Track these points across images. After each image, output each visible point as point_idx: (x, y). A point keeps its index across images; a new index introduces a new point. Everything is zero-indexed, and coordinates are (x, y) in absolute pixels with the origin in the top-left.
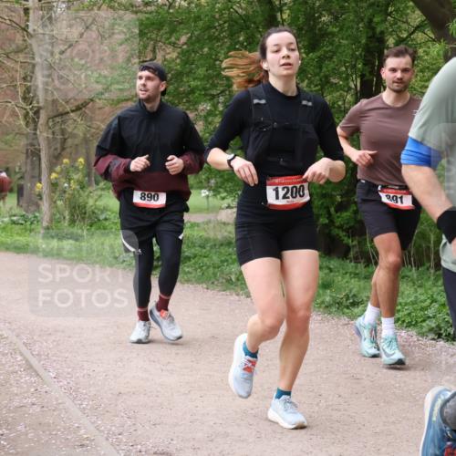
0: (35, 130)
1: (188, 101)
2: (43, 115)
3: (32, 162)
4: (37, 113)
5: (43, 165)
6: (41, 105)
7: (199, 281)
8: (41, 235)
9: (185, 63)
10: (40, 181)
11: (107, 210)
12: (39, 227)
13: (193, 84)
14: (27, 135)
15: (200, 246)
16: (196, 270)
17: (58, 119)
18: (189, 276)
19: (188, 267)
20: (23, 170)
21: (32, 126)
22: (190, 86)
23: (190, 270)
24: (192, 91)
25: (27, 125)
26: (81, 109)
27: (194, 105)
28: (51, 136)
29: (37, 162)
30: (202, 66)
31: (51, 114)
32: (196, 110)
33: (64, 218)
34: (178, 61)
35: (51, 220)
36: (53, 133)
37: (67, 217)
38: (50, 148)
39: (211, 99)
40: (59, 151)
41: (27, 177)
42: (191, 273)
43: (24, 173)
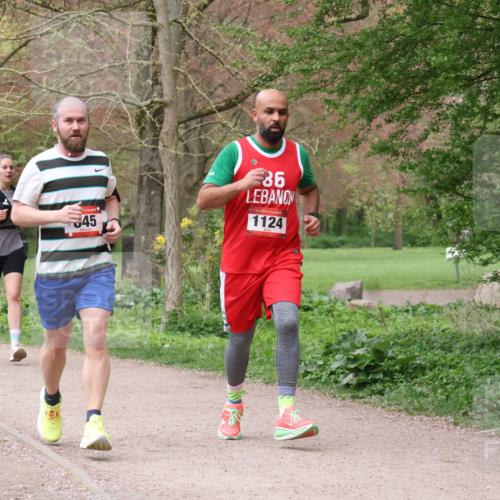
0: (156, 142)
1: (425, 91)
2: (169, 117)
3: (150, 198)
4: (159, 113)
5: (168, 204)
6: (166, 99)
7: (441, 409)
8: (162, 327)
9: (421, 22)
10: (162, 231)
12: (159, 312)
13: (435, 60)
14: (141, 152)
15: (443, 348)
16: (434, 390)
17: (194, 124)
18: (423, 400)
19: (420, 384)
20: (133, 211)
21: (149, 136)
22: (428, 64)
23: (425, 389)
24: (432, 73)
25: (141, 135)
26: (235, 105)
27: (435, 97)
28: (181, 154)
29: (158, 199)
30: (452, 28)
31: (184, 115)
32: (439, 105)
33: (203, 296)
34: (408, 19)
35: (181, 300)
36: (186, 149)
37: (208, 295)
38: (180, 173)
39: (465, 87)
40: (195, 179)
41: (140, 224)
42: (427, 396)
43: (133, 218)
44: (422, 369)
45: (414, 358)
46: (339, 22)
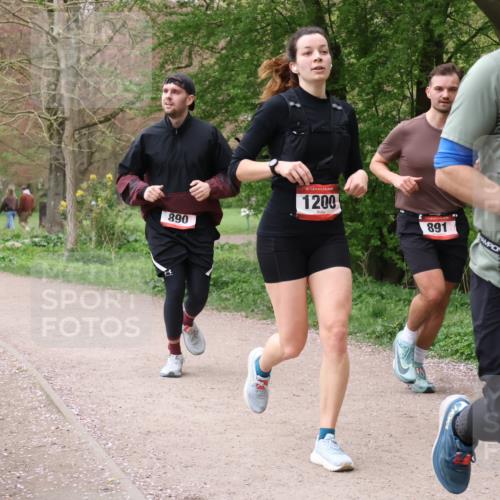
0: (60, 142)
1: (227, 111)
2: (68, 127)
3: (56, 177)
4: (62, 124)
5: (68, 182)
6: (67, 115)
7: (238, 308)
8: (64, 258)
9: (224, 69)
10: (64, 199)
11: (137, 231)
12: (63, 249)
13: (232, 92)
14: (50, 149)
15: (239, 270)
16: (234, 296)
17: (84, 131)
18: (227, 303)
19: (225, 293)
20: (46, 186)
21: (56, 139)
22: (229, 95)
23: (228, 296)
24: (232, 100)
25: (51, 137)
26: (110, 119)
27: (233, 115)
28: (77, 149)
29: (62, 178)
30: (243, 73)
31: (78, 126)
32: (236, 121)
33: (91, 239)
34: (216, 67)
35: (76, 242)
36: (80, 147)
37: (94, 239)
38: (76, 163)
39: (252, 109)
40: (85, 166)
41: (51, 194)
42: (229, 300)
43: (47, 190)
44: (226, 284)
45: (222, 277)
46: (174, 69)
